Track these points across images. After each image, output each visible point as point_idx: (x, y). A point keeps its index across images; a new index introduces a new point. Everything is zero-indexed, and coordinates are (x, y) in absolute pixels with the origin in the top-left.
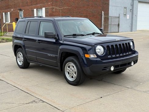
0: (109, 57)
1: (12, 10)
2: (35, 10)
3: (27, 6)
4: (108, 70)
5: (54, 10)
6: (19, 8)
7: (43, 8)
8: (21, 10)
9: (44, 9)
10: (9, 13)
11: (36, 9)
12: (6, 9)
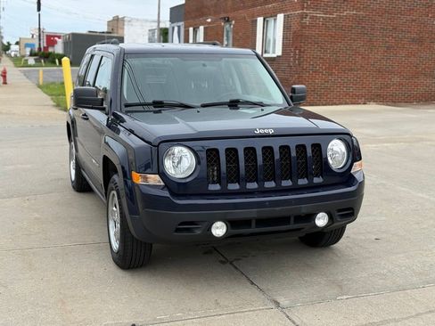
0: (215, 187)
1: (209, 20)
2: (260, 20)
3: (244, 8)
4: (198, 232)
5: (307, 21)
6: (225, 15)
7: (279, 15)
8: (228, 21)
9: (281, 17)
10: (202, 28)
11: (262, 18)
12: (196, 17)
